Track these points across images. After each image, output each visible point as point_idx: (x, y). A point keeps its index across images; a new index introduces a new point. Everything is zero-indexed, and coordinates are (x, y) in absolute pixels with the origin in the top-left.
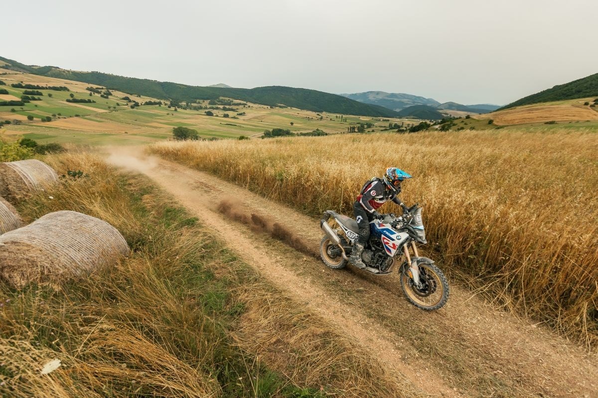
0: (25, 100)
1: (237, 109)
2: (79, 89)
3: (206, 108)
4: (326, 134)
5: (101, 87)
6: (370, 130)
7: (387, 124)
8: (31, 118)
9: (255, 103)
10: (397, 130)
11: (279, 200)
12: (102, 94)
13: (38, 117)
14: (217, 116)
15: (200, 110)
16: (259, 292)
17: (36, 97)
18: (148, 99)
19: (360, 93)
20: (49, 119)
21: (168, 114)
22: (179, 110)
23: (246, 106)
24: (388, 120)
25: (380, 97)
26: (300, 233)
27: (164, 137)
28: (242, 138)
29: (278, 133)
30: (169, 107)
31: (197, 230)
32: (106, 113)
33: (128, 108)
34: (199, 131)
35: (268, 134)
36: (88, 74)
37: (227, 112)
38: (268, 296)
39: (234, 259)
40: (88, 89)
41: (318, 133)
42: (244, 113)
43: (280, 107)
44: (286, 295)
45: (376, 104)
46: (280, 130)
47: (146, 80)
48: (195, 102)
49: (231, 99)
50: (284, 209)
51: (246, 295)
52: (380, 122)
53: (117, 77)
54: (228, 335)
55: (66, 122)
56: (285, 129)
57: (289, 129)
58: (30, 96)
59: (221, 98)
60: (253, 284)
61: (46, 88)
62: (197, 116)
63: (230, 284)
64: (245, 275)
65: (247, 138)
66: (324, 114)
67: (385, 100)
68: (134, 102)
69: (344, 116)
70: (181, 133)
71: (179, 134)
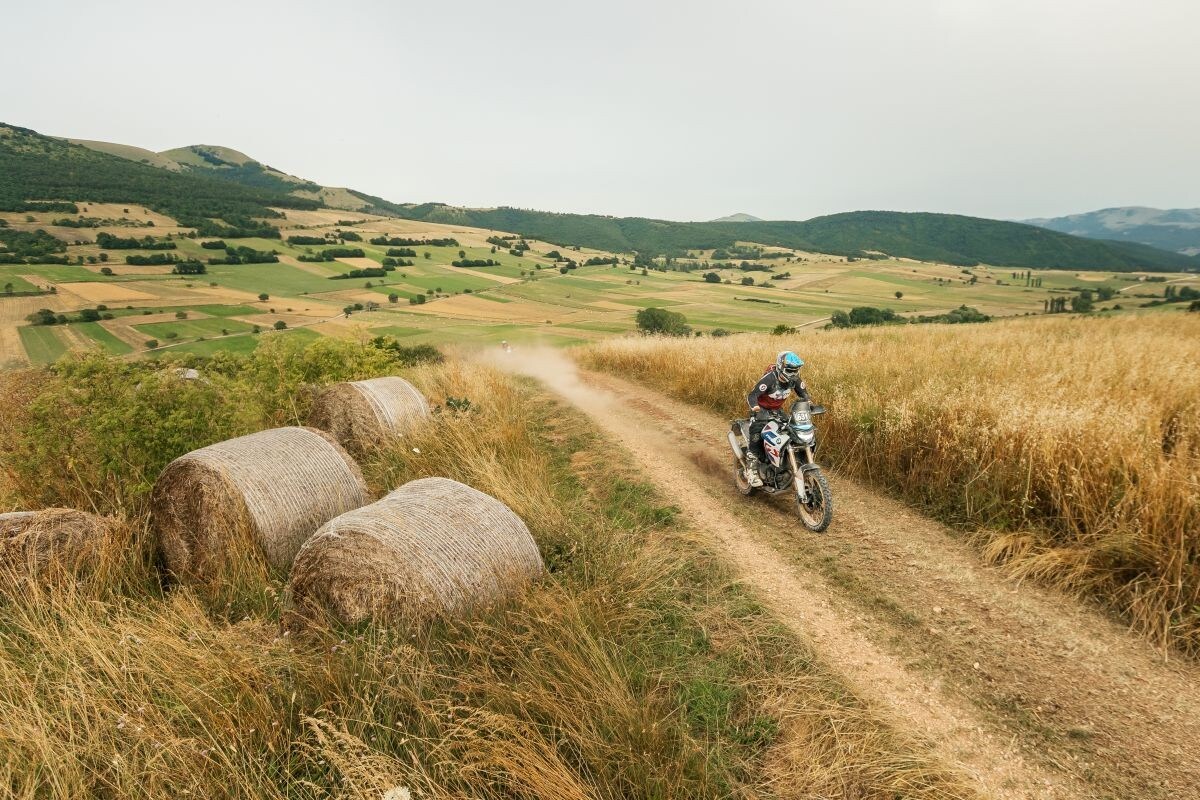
0: (389, 265)
1: (772, 266)
2: (475, 240)
3: (706, 267)
4: (987, 319)
5: (510, 235)
6: (1109, 304)
7: (1159, 289)
8: (393, 298)
9: (812, 251)
10: (1189, 304)
11: (865, 477)
12: (513, 248)
13: (405, 295)
14: (728, 283)
15: (694, 272)
16: (812, 698)
17: (406, 259)
18: (592, 254)
19: (1081, 216)
20: (421, 300)
21: (629, 282)
22: (651, 273)
23: (792, 259)
24: (1162, 280)
25: (1137, 221)
26: (915, 563)
27: (617, 330)
28: (780, 330)
29: (864, 316)
30: (633, 268)
31: (677, 534)
32: (517, 284)
33: (556, 273)
34: (689, 316)
35: (840, 321)
36: (492, 212)
37: (749, 275)
38: (833, 710)
39: (756, 610)
40: (490, 240)
41: (966, 317)
42: (788, 274)
43: (871, 257)
44: (877, 715)
45: (1127, 240)
46: (870, 311)
47: (592, 217)
48: (684, 256)
49: (760, 246)
50: (876, 501)
51: (780, 699)
52: (1139, 284)
53: (541, 215)
54: (734, 791)
55: (449, 303)
56: (881, 308)
57: (891, 307)
58: (396, 259)
59: (739, 244)
60: (798, 675)
61: (424, 244)
62: (686, 284)
63: (743, 668)
64: (780, 651)
65: (793, 331)
66: (981, 270)
67: (1153, 228)
68: (568, 260)
69: (1035, 273)
70: (653, 321)
71: (647, 323)
